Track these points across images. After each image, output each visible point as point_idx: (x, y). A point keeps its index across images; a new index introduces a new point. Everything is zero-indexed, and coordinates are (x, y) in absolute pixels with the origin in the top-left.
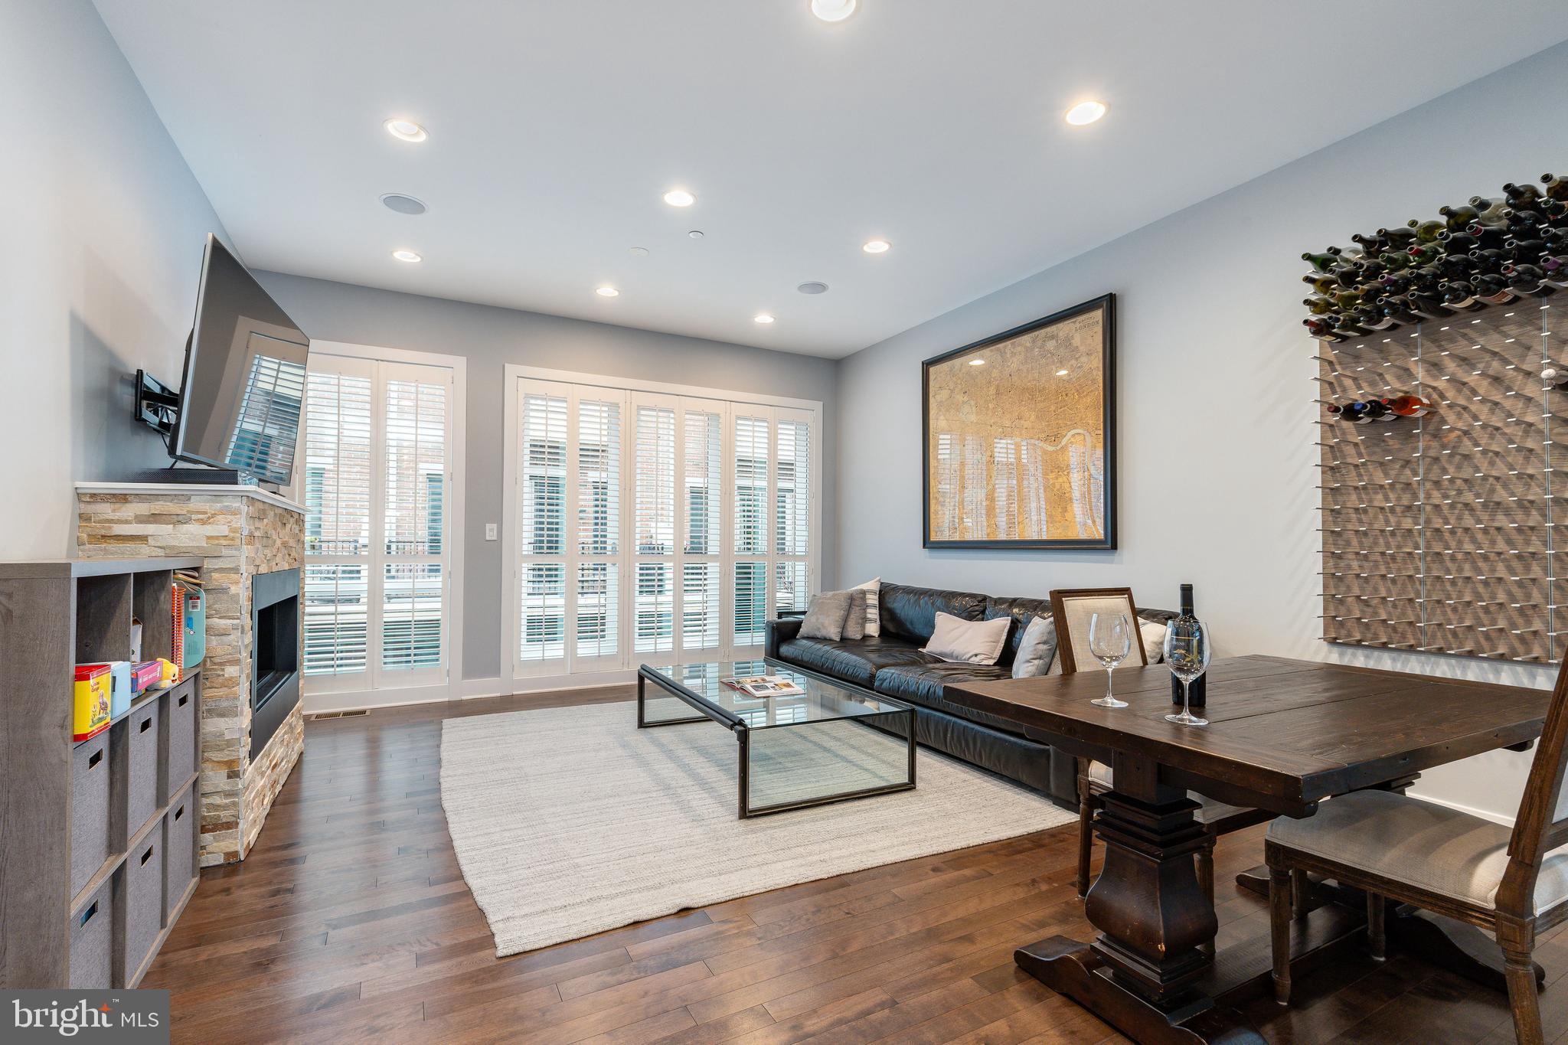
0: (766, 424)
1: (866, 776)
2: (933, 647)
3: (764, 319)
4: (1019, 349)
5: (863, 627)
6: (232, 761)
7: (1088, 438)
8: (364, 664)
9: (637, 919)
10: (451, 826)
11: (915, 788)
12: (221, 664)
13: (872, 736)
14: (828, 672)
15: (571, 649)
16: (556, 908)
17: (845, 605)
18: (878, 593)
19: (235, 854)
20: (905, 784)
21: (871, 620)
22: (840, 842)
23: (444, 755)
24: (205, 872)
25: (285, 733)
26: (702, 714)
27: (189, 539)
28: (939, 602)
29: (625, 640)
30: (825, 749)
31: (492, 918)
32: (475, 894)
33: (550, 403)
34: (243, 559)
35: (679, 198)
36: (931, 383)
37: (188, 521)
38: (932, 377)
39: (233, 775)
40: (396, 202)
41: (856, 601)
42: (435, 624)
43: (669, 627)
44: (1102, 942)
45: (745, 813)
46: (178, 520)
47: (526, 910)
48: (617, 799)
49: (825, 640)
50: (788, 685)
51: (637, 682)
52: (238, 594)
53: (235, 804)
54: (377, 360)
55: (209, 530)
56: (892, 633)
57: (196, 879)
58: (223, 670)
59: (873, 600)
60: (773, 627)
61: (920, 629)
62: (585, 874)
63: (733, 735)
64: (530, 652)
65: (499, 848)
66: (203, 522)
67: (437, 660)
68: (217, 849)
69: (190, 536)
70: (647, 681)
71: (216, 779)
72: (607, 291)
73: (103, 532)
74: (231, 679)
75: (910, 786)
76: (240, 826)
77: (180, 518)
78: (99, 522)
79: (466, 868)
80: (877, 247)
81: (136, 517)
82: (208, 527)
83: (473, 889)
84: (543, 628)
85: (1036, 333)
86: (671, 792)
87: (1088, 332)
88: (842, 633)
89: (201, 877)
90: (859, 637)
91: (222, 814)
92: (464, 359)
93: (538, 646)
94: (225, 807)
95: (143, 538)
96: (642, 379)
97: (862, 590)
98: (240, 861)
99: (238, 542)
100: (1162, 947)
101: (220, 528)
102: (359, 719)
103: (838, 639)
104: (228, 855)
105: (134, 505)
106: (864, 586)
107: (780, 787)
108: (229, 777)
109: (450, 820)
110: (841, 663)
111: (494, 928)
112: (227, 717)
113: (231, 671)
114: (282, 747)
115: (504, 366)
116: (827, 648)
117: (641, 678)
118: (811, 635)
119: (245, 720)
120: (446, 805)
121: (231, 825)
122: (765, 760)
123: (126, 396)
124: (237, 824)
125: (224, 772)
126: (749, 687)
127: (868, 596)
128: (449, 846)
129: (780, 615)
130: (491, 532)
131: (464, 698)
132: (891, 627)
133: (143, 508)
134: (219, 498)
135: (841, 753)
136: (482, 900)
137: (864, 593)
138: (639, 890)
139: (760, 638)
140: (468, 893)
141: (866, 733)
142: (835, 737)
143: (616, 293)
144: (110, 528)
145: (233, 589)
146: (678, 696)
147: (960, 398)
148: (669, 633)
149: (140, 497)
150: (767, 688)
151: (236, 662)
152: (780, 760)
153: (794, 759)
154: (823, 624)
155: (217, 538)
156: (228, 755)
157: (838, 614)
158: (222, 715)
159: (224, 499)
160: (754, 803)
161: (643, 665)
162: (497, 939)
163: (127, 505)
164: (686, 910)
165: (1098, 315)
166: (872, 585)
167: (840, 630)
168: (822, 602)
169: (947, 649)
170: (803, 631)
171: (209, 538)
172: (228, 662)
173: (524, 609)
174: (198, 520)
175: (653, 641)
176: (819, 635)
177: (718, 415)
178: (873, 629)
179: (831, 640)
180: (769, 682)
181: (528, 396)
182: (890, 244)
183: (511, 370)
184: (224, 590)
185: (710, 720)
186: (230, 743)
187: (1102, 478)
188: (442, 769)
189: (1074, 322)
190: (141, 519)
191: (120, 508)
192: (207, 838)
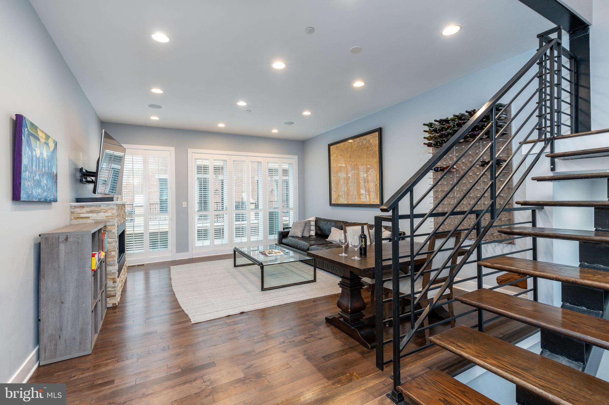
0: (278, 164)
1: (303, 278)
2: (329, 239)
3: (275, 131)
4: (356, 142)
5: (310, 232)
6: (114, 278)
7: (375, 173)
8: (143, 249)
9: (229, 315)
10: (176, 295)
11: (316, 281)
12: (110, 251)
13: (308, 267)
14: (296, 248)
15: (212, 242)
16: (207, 313)
17: (303, 225)
18: (315, 221)
19: (115, 304)
20: (313, 280)
21: (312, 230)
22: (289, 296)
23: (172, 277)
24: (108, 308)
25: (124, 271)
26: (252, 262)
27: (101, 217)
28: (333, 224)
29: (231, 239)
30: (292, 272)
31: (189, 316)
32: (185, 311)
33: (203, 161)
34: (116, 222)
35: (242, 104)
36: (331, 152)
37: (100, 212)
38: (331, 149)
39: (114, 282)
40: (152, 106)
41: (308, 224)
42: (166, 233)
43: (246, 234)
44: (341, 312)
45: (263, 289)
46: (98, 212)
47: (199, 314)
48: (225, 287)
49: (297, 237)
50: (279, 252)
51: (233, 253)
52: (115, 232)
53: (115, 290)
54: (145, 150)
55: (106, 214)
56: (319, 234)
57: (106, 310)
58: (111, 253)
59: (313, 223)
60: (280, 233)
61: (327, 232)
62: (215, 306)
63: (259, 267)
64: (198, 244)
65: (190, 300)
66: (105, 212)
67: (167, 247)
68: (111, 302)
69: (101, 216)
70: (236, 252)
71: (110, 283)
72: (221, 125)
73: (78, 216)
74: (113, 255)
75: (315, 280)
76: (117, 296)
77: (98, 211)
78: (77, 214)
79: (181, 305)
80: (307, 113)
81: (86, 212)
82: (106, 213)
83: (184, 310)
84: (203, 234)
85: (360, 138)
86: (242, 285)
87: (374, 139)
88: (302, 234)
89: (107, 310)
90: (308, 236)
91: (111, 293)
92: (174, 148)
93: (201, 242)
94: (112, 291)
95: (88, 218)
96: (235, 151)
97: (309, 220)
98: (117, 306)
99: (114, 217)
100: (349, 310)
101: (109, 214)
102: (142, 267)
103: (301, 237)
104: (113, 304)
105: (86, 208)
106: (310, 219)
107: (275, 282)
108: (113, 283)
109: (176, 294)
110: (300, 245)
111: (190, 318)
112: (112, 266)
113: (113, 253)
114: (123, 276)
115: (187, 149)
116: (297, 240)
117: (235, 252)
118: (292, 236)
119: (117, 267)
120: (174, 290)
121: (114, 296)
122: (272, 275)
123: (79, 175)
124: (116, 295)
125: (112, 282)
126: (267, 253)
127: (311, 222)
128: (176, 300)
129: (284, 229)
130: (184, 204)
131: (177, 259)
132: (319, 232)
133: (88, 209)
134: (109, 205)
135: (297, 272)
136: (186, 312)
137: (310, 221)
138: (230, 309)
139: (276, 237)
140: (183, 311)
141: (306, 266)
142: (296, 268)
143: (225, 126)
144: (80, 215)
145: (113, 231)
146: (245, 257)
147: (339, 157)
148: (246, 236)
149: (87, 206)
150: (273, 253)
151: (114, 251)
152: (277, 275)
153: (282, 275)
154: (296, 232)
155: (109, 216)
156: (113, 277)
157: (301, 229)
158: (111, 266)
159: (110, 205)
160: (266, 286)
161: (235, 247)
162: (191, 320)
163: (84, 208)
164: (242, 313)
165: (377, 133)
166: (313, 219)
167: (301, 234)
168: (296, 225)
169: (333, 240)
170: (290, 234)
171: (106, 216)
172: (113, 251)
173: (196, 228)
174: (103, 212)
175: (240, 239)
176: (295, 235)
177: (261, 162)
178: (313, 233)
179: (299, 237)
180: (274, 251)
181: (196, 159)
182: (311, 113)
183: (190, 151)
184: (111, 231)
185: (255, 264)
186: (113, 273)
187: (379, 185)
188: (172, 281)
189: (371, 135)
190: (88, 212)
191: (82, 210)
192: (108, 299)
